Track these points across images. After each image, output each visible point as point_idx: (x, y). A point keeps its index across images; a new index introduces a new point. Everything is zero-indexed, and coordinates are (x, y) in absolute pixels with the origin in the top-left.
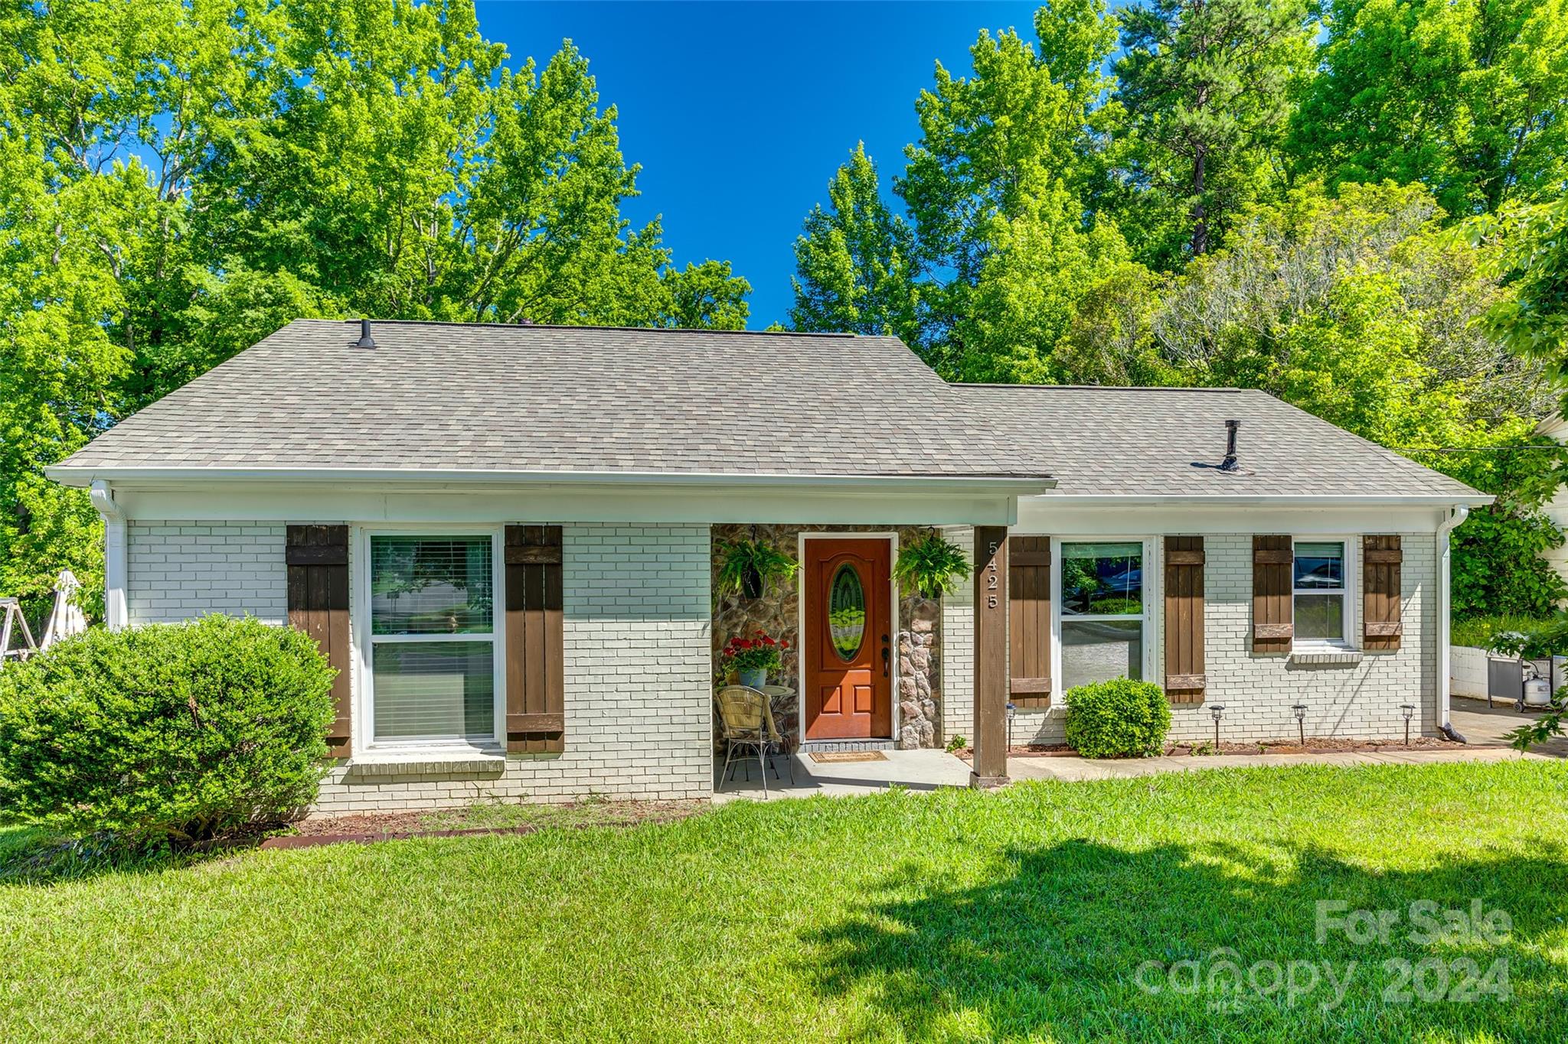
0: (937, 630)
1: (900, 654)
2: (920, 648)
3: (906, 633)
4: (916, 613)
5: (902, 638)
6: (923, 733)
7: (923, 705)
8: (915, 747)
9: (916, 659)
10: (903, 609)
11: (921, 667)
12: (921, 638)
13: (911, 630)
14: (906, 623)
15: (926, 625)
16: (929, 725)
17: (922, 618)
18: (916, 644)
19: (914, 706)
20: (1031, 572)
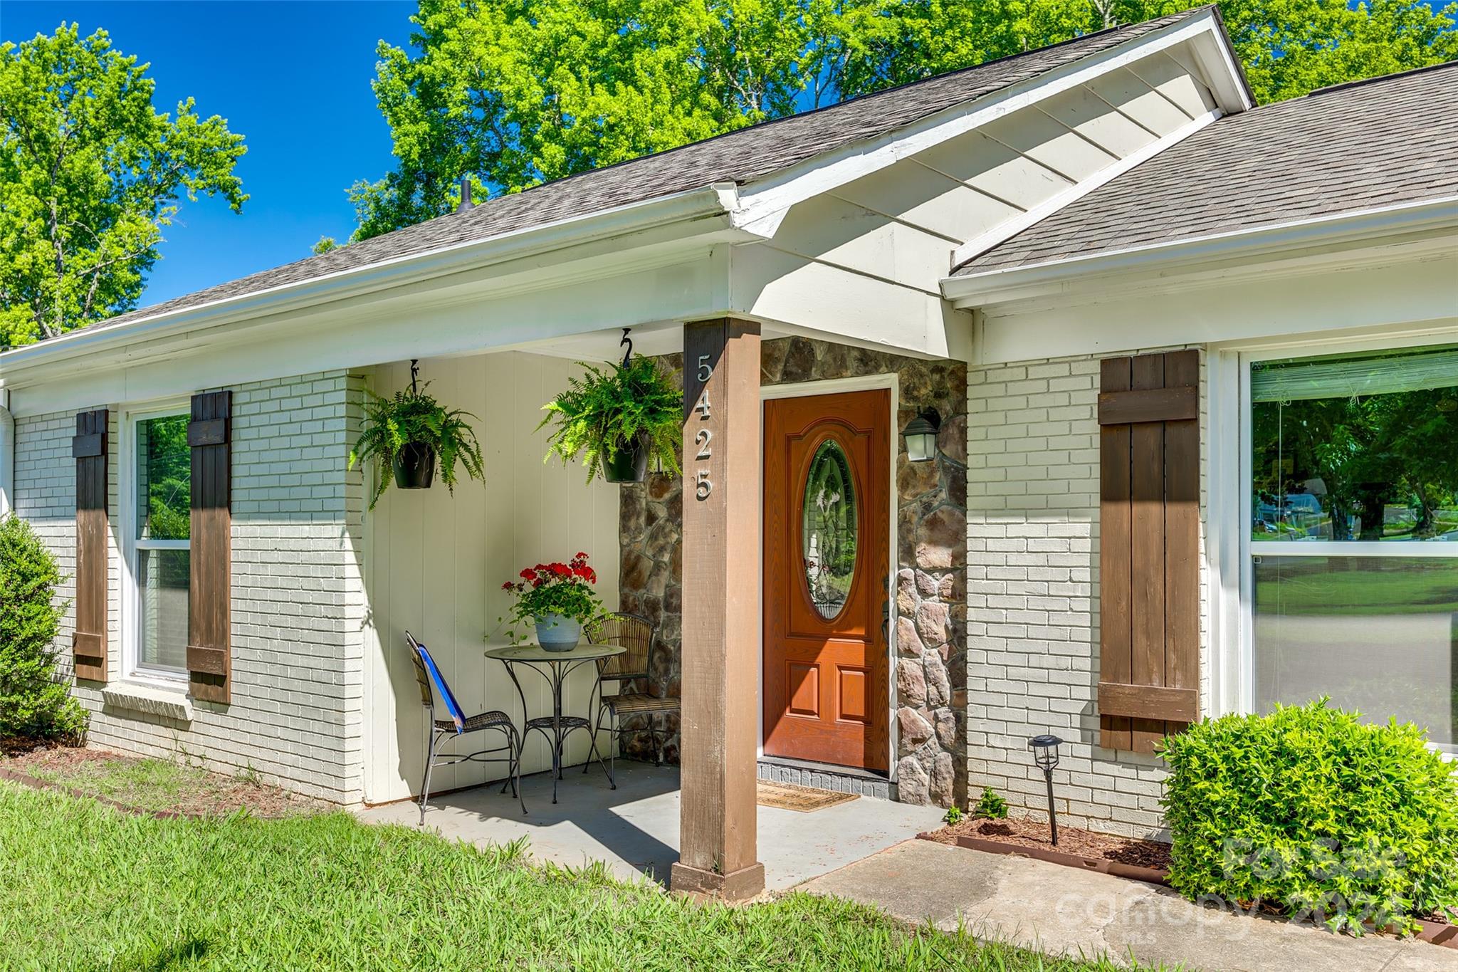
0: (959, 568)
1: (900, 613)
2: (932, 603)
3: (908, 572)
4: (922, 531)
5: (901, 581)
6: (935, 774)
7: (936, 718)
8: (920, 801)
9: (925, 623)
10: (904, 522)
11: (933, 642)
12: (934, 583)
13: (916, 567)
14: (908, 553)
15: (940, 556)
16: (946, 759)
17: (933, 542)
18: (924, 593)
19: (923, 721)
20: (1150, 438)
